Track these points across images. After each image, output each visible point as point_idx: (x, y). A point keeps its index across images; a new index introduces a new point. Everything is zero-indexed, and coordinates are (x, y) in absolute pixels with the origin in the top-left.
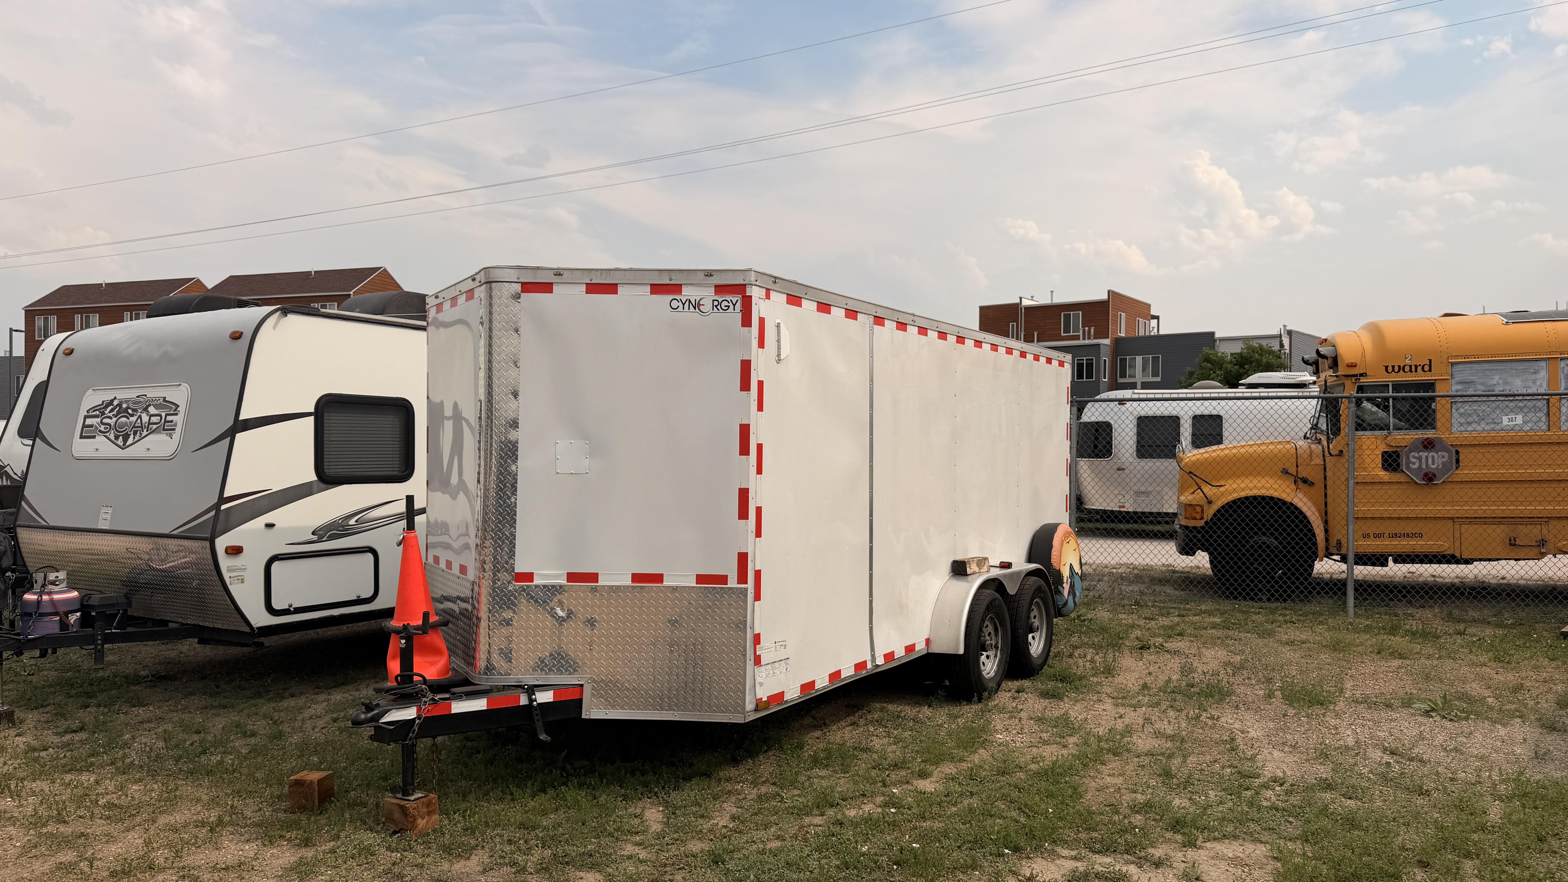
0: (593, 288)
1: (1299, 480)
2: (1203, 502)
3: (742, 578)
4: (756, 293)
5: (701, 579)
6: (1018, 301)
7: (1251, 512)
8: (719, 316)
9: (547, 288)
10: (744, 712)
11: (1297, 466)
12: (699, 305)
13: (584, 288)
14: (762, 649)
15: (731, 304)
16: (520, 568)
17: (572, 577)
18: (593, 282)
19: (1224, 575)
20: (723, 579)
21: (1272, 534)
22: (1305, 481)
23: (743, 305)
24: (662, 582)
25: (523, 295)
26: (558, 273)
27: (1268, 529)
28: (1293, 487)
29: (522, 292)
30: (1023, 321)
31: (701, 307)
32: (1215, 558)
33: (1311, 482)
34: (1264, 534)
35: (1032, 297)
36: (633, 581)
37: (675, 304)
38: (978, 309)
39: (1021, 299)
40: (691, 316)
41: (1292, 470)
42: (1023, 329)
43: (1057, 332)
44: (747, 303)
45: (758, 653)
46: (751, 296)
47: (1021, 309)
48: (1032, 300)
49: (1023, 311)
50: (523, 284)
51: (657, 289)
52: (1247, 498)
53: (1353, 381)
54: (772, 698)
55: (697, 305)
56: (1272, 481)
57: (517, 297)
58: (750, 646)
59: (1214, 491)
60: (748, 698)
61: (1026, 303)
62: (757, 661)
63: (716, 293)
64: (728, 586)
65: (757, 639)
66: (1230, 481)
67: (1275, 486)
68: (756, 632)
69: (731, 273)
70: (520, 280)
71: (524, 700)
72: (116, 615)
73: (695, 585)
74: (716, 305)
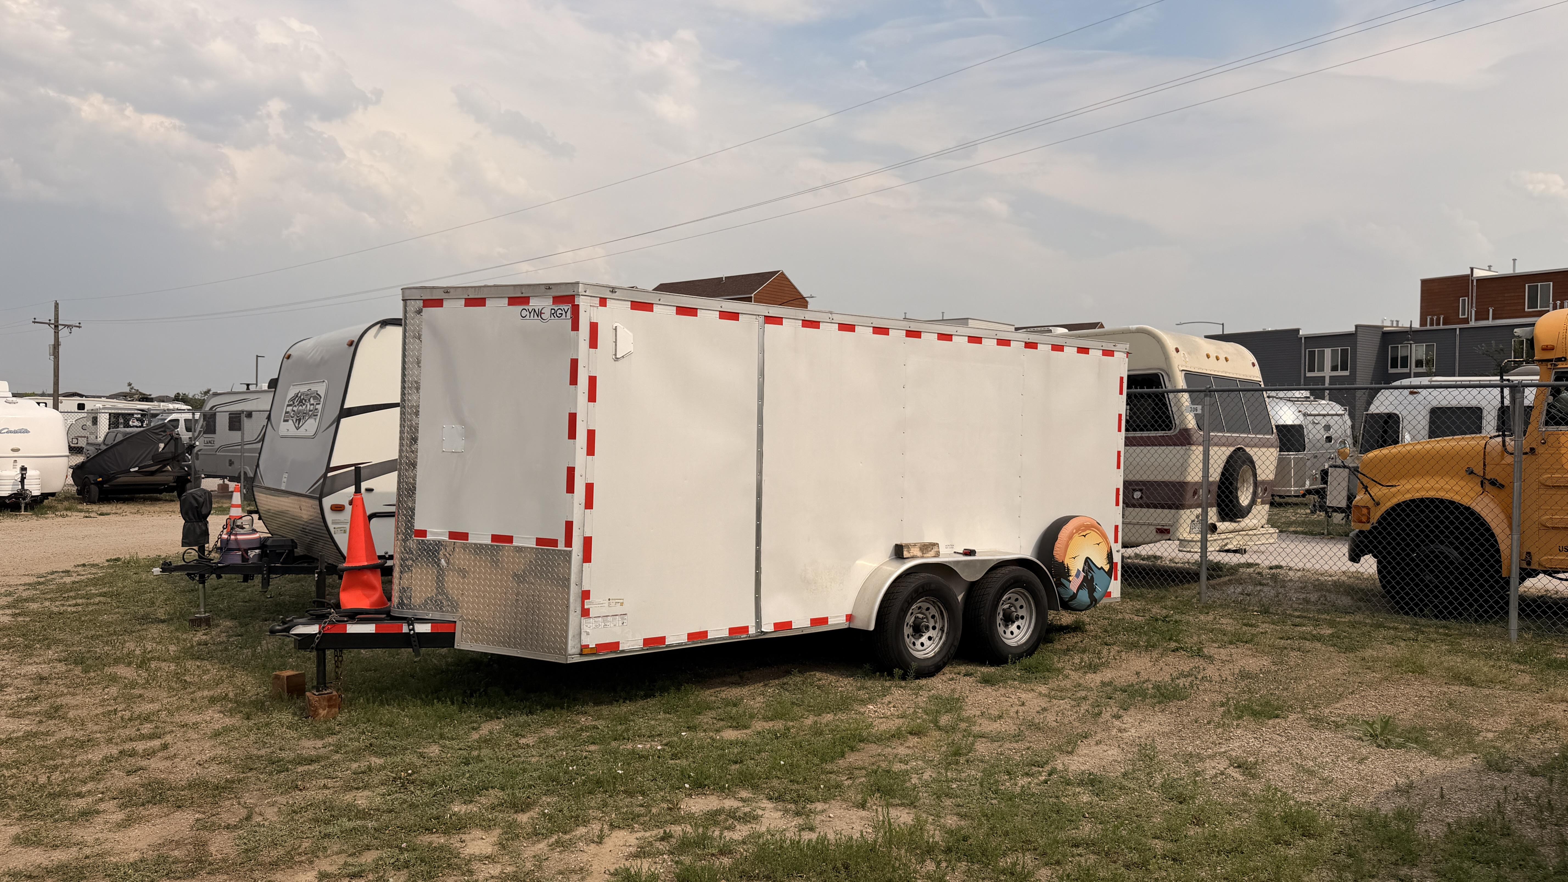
0: (471, 302)
1: (1486, 482)
2: (1370, 504)
3: (569, 542)
4: (583, 302)
5: (540, 541)
6: (1469, 272)
7: (1427, 517)
8: (555, 322)
9: (438, 303)
10: (566, 655)
11: (1484, 465)
12: (541, 313)
13: (463, 302)
14: (591, 603)
15: (564, 312)
16: (418, 526)
17: (453, 535)
18: (471, 297)
19: (1393, 588)
20: (554, 543)
21: (1451, 543)
22: (1493, 483)
23: (572, 313)
24: (512, 542)
25: (424, 309)
26: (447, 290)
27: (1447, 537)
28: (1479, 489)
29: (424, 306)
30: (1474, 295)
31: (542, 315)
32: (1385, 567)
33: (1500, 484)
34: (1442, 542)
35: (1490, 267)
36: (492, 541)
37: (524, 313)
38: (1419, 283)
39: (1472, 269)
40: (536, 322)
41: (1479, 470)
42: (1474, 305)
43: (1519, 308)
44: (576, 309)
45: (586, 607)
46: (578, 305)
47: (1472, 281)
48: (1490, 270)
49: (1475, 283)
50: (424, 300)
51: (513, 301)
52: (1422, 500)
53: (1549, 366)
54: (600, 647)
55: (540, 314)
56: (1453, 482)
57: (419, 312)
58: (575, 600)
59: (1385, 492)
60: (571, 643)
61: (1479, 273)
62: (585, 613)
63: (554, 303)
64: (558, 548)
65: (586, 595)
66: (1403, 482)
67: (1457, 488)
68: (585, 588)
69: (564, 286)
70: (422, 298)
71: (405, 629)
72: (284, 553)
73: (535, 546)
74: (553, 314)
